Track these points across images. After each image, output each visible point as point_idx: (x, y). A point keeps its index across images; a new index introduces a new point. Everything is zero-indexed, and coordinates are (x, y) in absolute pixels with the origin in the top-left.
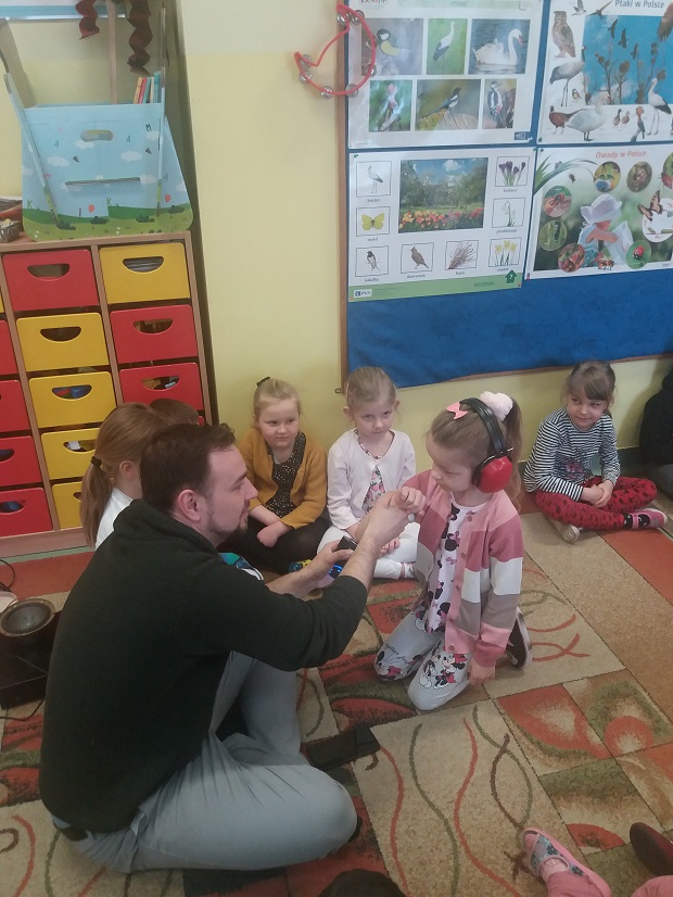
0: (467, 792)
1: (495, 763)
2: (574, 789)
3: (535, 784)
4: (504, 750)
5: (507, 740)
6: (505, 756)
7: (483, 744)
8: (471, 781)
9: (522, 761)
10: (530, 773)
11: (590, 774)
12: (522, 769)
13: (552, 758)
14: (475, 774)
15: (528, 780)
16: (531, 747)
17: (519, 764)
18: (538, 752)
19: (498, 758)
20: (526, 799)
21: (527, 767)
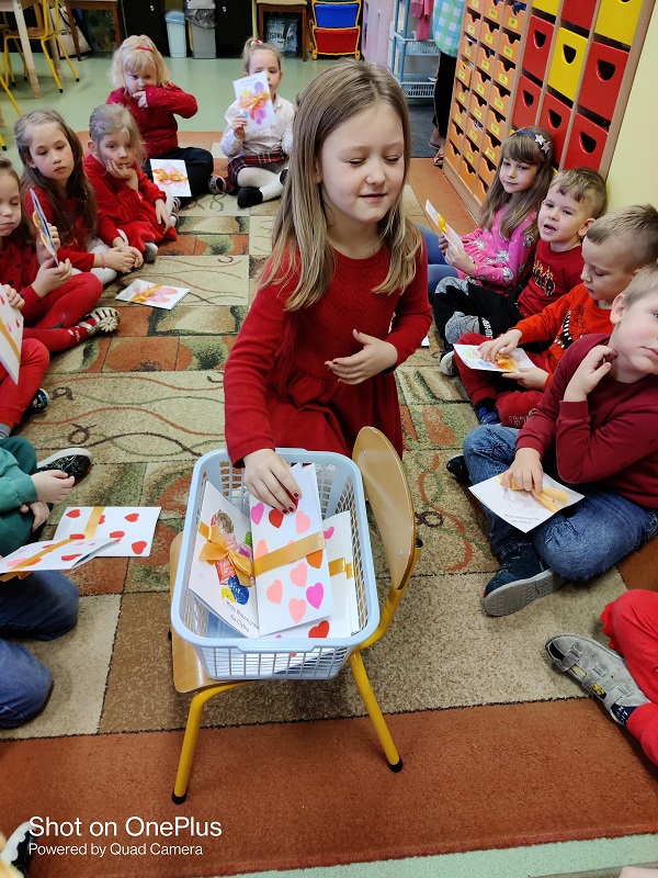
0: (157, 419)
1: (177, 442)
2: (121, 480)
3: (141, 459)
4: (186, 450)
5: (194, 454)
6: (180, 449)
7: (201, 439)
8: (167, 425)
9: (169, 458)
10: (156, 459)
11: (130, 497)
12: (161, 456)
14: (171, 428)
15: (148, 456)
16: (180, 468)
17: (167, 455)
18: (172, 470)
19: (180, 444)
20: (132, 449)
21: (161, 459)
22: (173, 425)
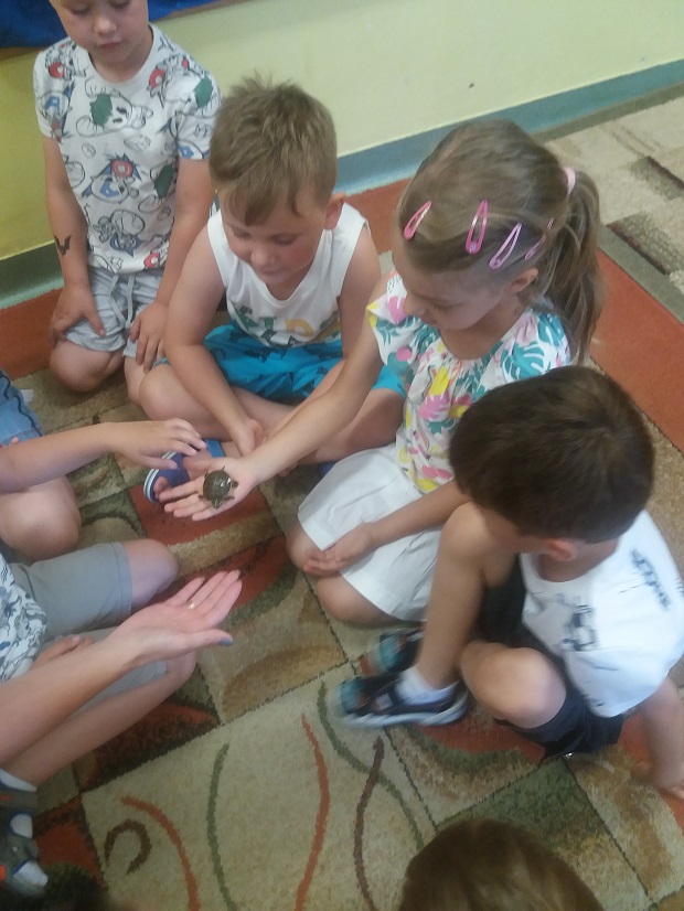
0: (312, 889)
1: (360, 810)
4: (375, 777)
5: (379, 755)
6: (378, 790)
7: (337, 766)
9: (407, 794)
10: (422, 821)
11: (523, 801)
12: (408, 813)
13: (459, 779)
14: (327, 844)
15: (418, 839)
16: (423, 759)
17: (402, 802)
18: (434, 770)
19: (366, 796)
21: (416, 807)
22: (317, 844)
